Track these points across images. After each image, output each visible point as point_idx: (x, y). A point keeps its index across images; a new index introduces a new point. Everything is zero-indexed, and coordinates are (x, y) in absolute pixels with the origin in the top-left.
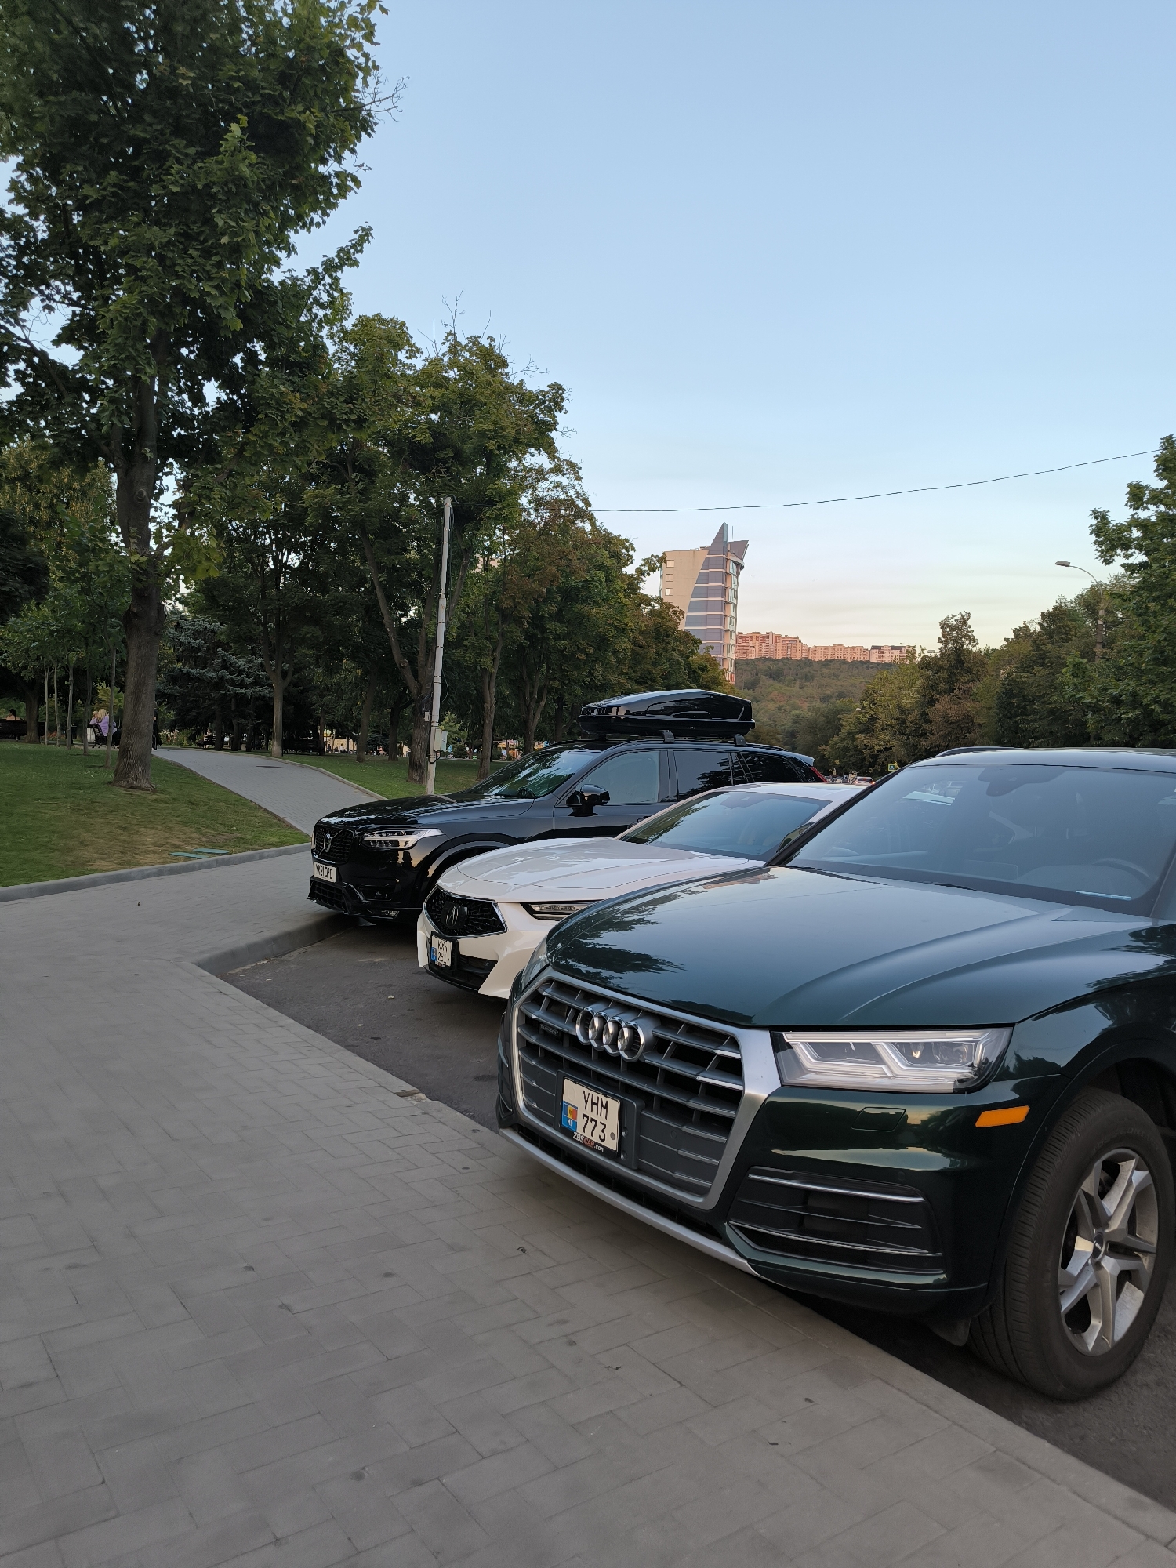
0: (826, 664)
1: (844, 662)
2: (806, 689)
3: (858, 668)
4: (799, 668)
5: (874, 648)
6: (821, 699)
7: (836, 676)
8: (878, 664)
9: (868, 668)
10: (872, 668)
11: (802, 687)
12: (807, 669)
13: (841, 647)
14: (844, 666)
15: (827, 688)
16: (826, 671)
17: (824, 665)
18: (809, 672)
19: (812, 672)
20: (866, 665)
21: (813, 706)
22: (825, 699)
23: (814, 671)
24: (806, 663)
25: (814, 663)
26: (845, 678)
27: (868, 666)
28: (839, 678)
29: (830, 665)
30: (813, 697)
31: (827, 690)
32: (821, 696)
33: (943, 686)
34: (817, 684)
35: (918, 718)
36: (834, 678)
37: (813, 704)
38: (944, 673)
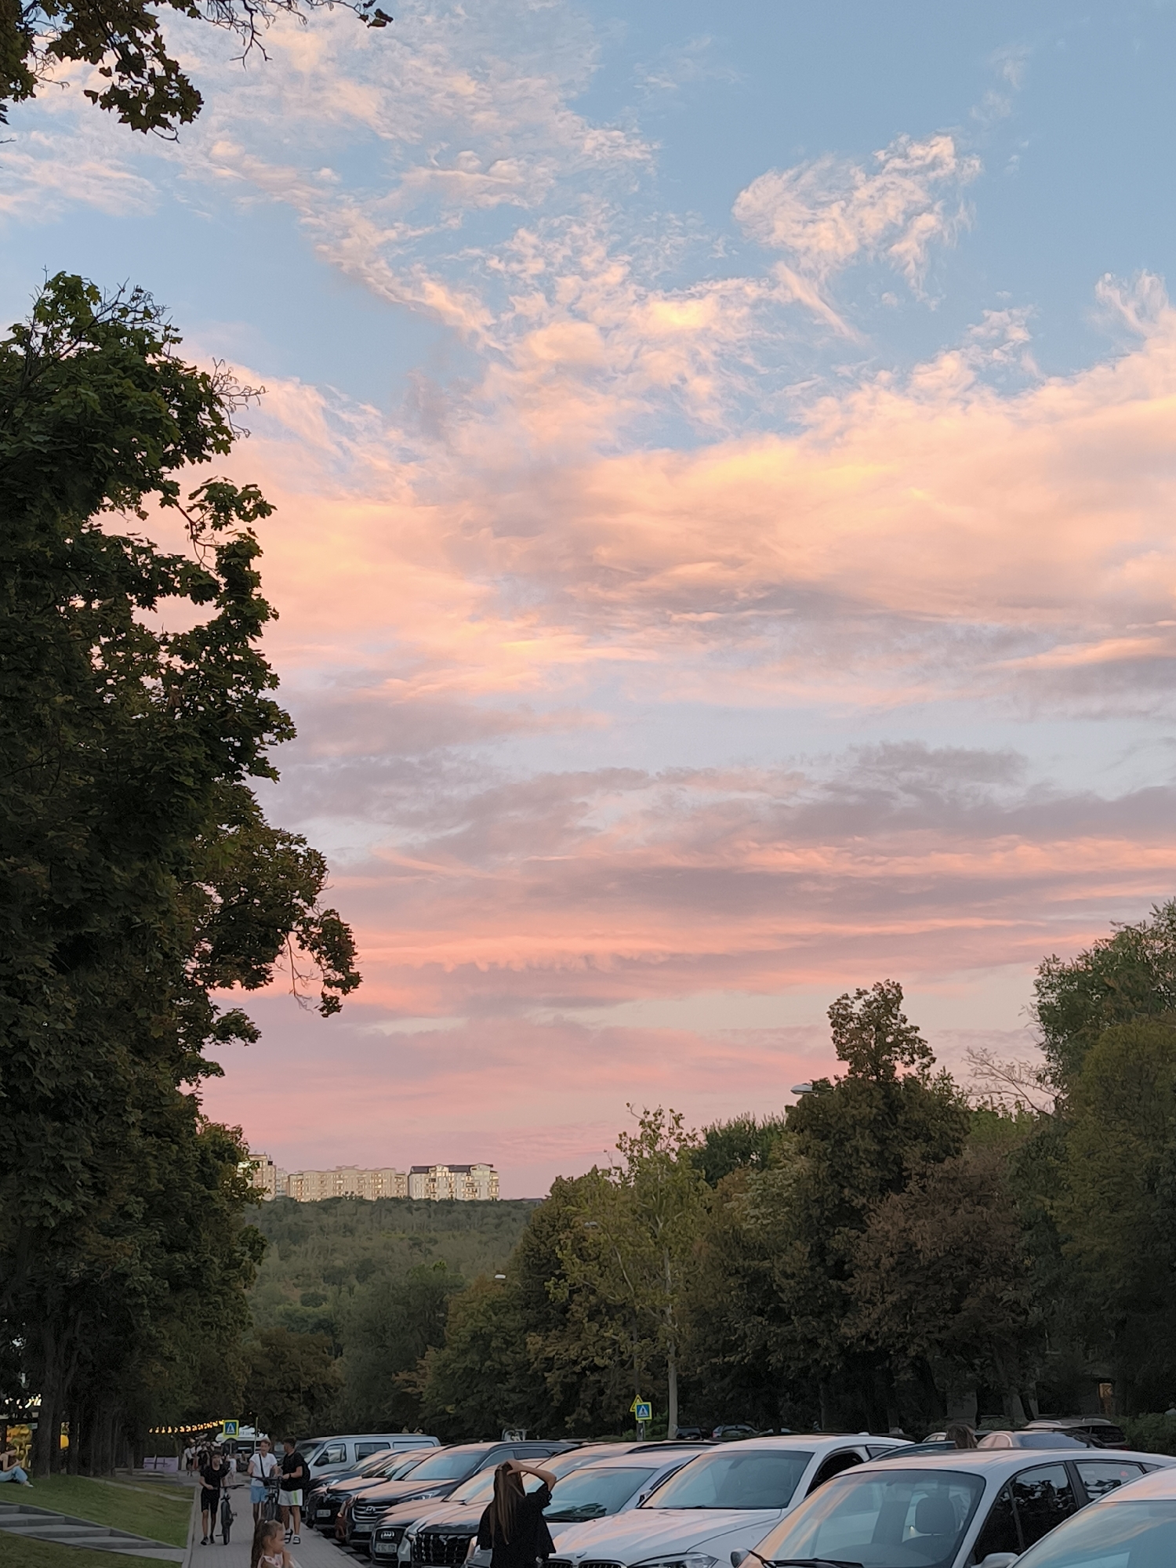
0: (330, 1205)
1: (361, 1201)
2: (293, 1258)
3: (390, 1211)
4: (273, 1217)
5: (417, 1170)
6: (326, 1279)
7: (349, 1230)
8: (428, 1201)
9: (409, 1210)
10: (418, 1209)
12: (290, 1219)
13: (353, 1171)
14: (362, 1208)
15: (336, 1255)
16: (328, 1220)
17: (324, 1209)
18: (296, 1224)
19: (301, 1223)
20: (407, 1205)
21: (312, 1294)
22: (333, 1277)
23: (306, 1221)
24: (286, 1206)
25: (302, 1207)
26: (368, 1233)
27: (410, 1207)
28: (357, 1234)
29: (335, 1208)
30: (309, 1275)
31: (336, 1259)
32: (326, 1273)
33: (867, 1172)
34: (313, 1249)
35: (808, 1265)
36: (348, 1234)
37: (312, 1290)
38: (863, 1137)
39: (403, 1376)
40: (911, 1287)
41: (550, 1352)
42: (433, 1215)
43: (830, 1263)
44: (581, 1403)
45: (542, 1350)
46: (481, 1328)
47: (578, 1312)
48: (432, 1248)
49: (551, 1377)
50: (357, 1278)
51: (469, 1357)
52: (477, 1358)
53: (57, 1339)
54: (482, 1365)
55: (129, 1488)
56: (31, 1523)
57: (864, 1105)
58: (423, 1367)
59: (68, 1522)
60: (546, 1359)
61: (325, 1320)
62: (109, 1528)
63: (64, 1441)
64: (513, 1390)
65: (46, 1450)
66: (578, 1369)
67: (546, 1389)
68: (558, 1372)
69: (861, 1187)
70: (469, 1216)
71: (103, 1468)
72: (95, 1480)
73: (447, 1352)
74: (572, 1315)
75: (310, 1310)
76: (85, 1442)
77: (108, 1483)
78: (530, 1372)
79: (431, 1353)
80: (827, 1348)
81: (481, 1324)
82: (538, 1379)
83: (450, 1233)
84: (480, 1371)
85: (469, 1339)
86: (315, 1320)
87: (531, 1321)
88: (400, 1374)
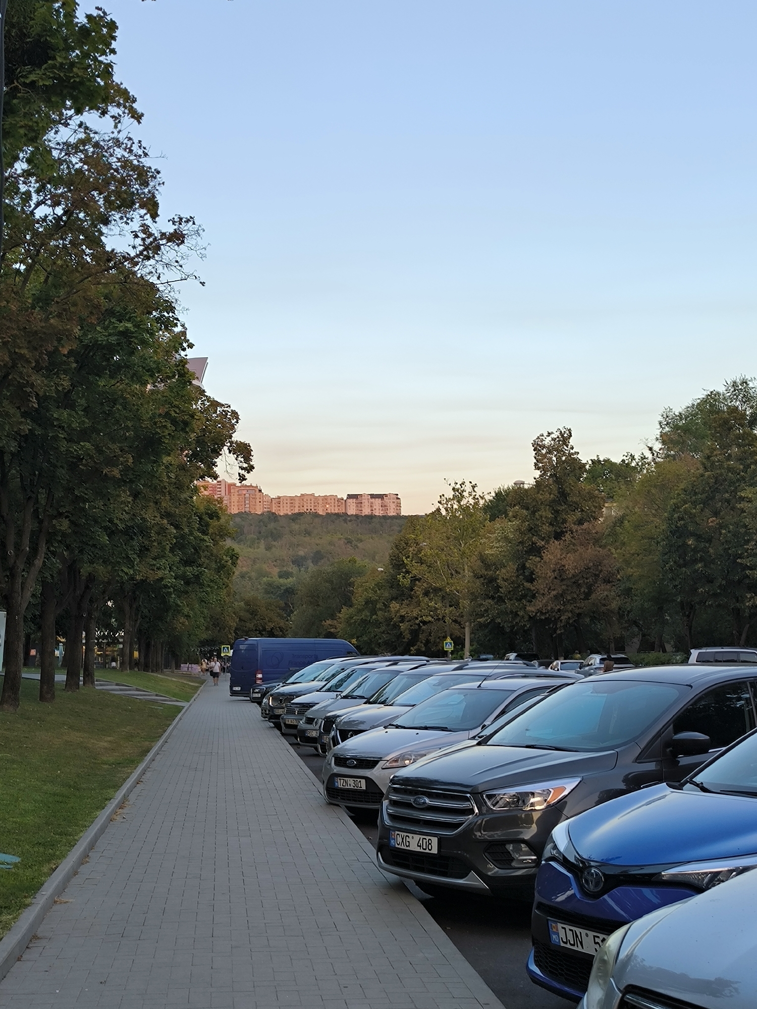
0: (296, 517)
1: (316, 515)
2: (274, 549)
3: (333, 522)
4: (262, 524)
5: (350, 496)
6: (294, 562)
7: (308, 533)
8: (357, 516)
9: (345, 521)
10: (350, 521)
11: (268, 548)
12: (272, 526)
13: (312, 497)
14: (317, 520)
15: (300, 548)
16: (295, 527)
17: (292, 520)
18: (275, 529)
19: (278, 528)
20: (344, 518)
21: (285, 571)
22: (298, 562)
23: (281, 527)
24: (269, 518)
25: (279, 518)
26: (320, 535)
27: (346, 519)
28: (313, 535)
29: (300, 519)
30: (283, 560)
31: (300, 550)
32: (293, 559)
33: (546, 528)
34: (286, 544)
35: (515, 575)
36: (307, 535)
37: (285, 569)
38: (545, 510)
39: (329, 622)
40: (564, 587)
41: (403, 612)
42: (360, 524)
43: (527, 574)
44: (420, 640)
45: (398, 611)
46: (371, 598)
47: (419, 590)
48: (359, 545)
49: (403, 626)
50: (313, 562)
51: (364, 613)
52: (368, 614)
53: (131, 607)
54: (371, 618)
55: (169, 678)
56: (121, 690)
57: (547, 494)
58: (340, 618)
59: (137, 690)
60: (401, 616)
61: (290, 588)
62: (155, 693)
63: (136, 654)
64: (383, 632)
65: (127, 658)
66: (417, 622)
67: (401, 632)
68: (407, 623)
69: (543, 536)
70: (382, 526)
71: (157, 668)
72: (152, 674)
73: (351, 610)
74: (415, 592)
75: (282, 581)
76: (146, 656)
77: (159, 675)
78: (392, 623)
79: (344, 609)
80: (523, 617)
81: (370, 595)
82: (396, 626)
83: (370, 535)
84: (370, 621)
85: (364, 603)
86: (285, 588)
87: (394, 596)
88: (327, 621)
